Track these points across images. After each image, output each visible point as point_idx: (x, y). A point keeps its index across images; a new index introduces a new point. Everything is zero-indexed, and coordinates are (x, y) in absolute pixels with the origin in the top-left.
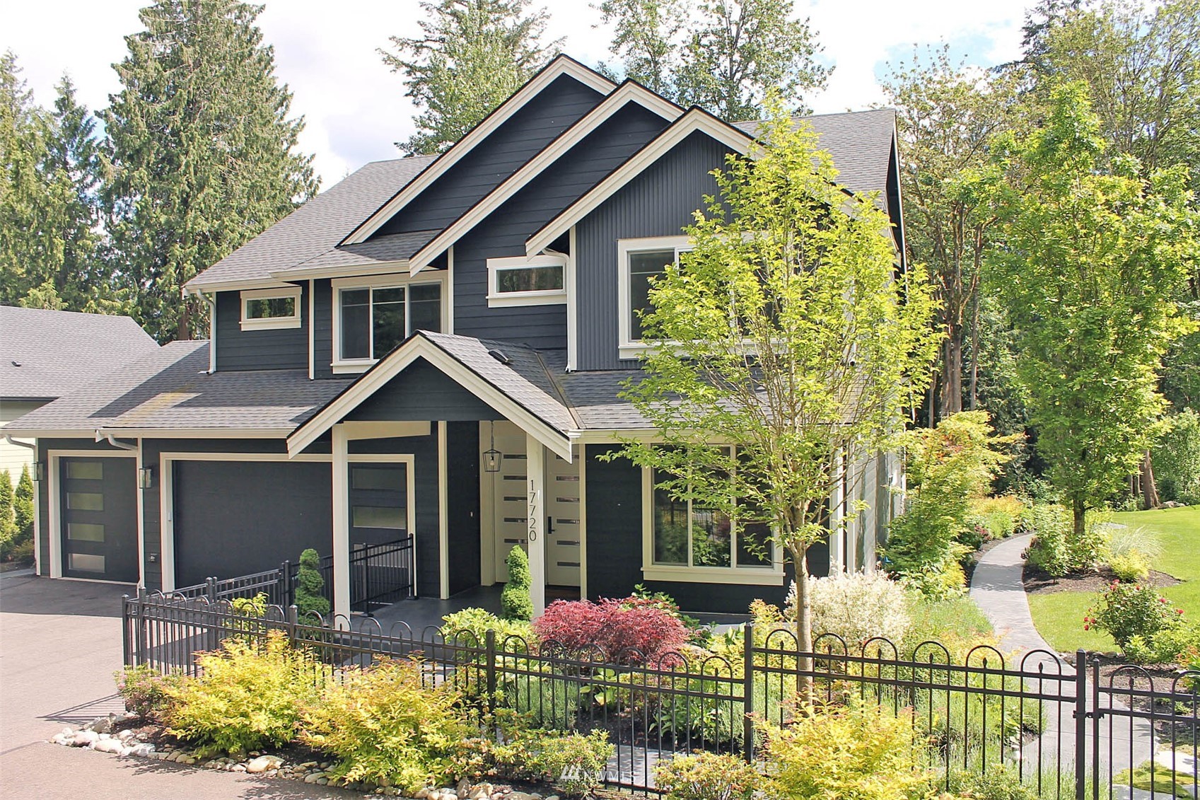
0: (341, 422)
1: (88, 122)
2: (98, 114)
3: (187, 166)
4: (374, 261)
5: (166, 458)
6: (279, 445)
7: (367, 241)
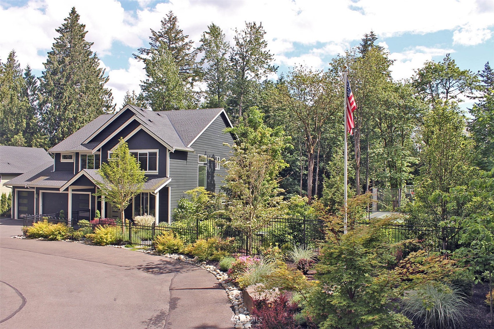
0: (70, 186)
1: (35, 80)
2: (38, 78)
3: (66, 97)
4: (87, 149)
5: (41, 191)
6: (58, 189)
7: (88, 143)
